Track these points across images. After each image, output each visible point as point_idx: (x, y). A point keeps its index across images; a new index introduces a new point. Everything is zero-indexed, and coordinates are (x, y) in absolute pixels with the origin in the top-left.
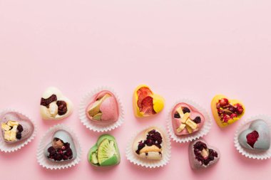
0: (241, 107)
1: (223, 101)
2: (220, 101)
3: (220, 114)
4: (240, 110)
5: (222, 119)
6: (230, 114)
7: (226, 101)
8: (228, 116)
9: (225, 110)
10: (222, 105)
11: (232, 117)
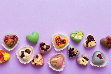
0: (65, 40)
1: (58, 37)
2: (57, 37)
3: (56, 43)
4: (65, 41)
5: (57, 44)
6: (60, 43)
7: (59, 37)
8: (60, 44)
9: (59, 41)
10: (57, 39)
11: (61, 44)
